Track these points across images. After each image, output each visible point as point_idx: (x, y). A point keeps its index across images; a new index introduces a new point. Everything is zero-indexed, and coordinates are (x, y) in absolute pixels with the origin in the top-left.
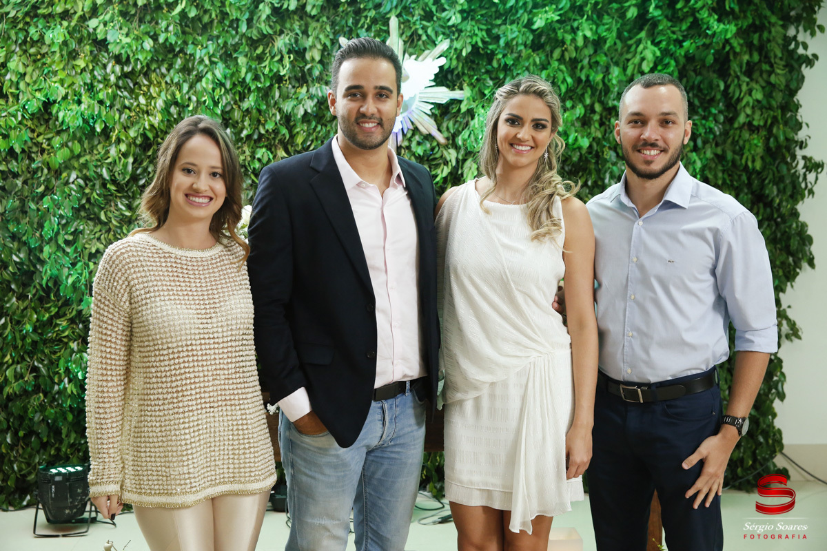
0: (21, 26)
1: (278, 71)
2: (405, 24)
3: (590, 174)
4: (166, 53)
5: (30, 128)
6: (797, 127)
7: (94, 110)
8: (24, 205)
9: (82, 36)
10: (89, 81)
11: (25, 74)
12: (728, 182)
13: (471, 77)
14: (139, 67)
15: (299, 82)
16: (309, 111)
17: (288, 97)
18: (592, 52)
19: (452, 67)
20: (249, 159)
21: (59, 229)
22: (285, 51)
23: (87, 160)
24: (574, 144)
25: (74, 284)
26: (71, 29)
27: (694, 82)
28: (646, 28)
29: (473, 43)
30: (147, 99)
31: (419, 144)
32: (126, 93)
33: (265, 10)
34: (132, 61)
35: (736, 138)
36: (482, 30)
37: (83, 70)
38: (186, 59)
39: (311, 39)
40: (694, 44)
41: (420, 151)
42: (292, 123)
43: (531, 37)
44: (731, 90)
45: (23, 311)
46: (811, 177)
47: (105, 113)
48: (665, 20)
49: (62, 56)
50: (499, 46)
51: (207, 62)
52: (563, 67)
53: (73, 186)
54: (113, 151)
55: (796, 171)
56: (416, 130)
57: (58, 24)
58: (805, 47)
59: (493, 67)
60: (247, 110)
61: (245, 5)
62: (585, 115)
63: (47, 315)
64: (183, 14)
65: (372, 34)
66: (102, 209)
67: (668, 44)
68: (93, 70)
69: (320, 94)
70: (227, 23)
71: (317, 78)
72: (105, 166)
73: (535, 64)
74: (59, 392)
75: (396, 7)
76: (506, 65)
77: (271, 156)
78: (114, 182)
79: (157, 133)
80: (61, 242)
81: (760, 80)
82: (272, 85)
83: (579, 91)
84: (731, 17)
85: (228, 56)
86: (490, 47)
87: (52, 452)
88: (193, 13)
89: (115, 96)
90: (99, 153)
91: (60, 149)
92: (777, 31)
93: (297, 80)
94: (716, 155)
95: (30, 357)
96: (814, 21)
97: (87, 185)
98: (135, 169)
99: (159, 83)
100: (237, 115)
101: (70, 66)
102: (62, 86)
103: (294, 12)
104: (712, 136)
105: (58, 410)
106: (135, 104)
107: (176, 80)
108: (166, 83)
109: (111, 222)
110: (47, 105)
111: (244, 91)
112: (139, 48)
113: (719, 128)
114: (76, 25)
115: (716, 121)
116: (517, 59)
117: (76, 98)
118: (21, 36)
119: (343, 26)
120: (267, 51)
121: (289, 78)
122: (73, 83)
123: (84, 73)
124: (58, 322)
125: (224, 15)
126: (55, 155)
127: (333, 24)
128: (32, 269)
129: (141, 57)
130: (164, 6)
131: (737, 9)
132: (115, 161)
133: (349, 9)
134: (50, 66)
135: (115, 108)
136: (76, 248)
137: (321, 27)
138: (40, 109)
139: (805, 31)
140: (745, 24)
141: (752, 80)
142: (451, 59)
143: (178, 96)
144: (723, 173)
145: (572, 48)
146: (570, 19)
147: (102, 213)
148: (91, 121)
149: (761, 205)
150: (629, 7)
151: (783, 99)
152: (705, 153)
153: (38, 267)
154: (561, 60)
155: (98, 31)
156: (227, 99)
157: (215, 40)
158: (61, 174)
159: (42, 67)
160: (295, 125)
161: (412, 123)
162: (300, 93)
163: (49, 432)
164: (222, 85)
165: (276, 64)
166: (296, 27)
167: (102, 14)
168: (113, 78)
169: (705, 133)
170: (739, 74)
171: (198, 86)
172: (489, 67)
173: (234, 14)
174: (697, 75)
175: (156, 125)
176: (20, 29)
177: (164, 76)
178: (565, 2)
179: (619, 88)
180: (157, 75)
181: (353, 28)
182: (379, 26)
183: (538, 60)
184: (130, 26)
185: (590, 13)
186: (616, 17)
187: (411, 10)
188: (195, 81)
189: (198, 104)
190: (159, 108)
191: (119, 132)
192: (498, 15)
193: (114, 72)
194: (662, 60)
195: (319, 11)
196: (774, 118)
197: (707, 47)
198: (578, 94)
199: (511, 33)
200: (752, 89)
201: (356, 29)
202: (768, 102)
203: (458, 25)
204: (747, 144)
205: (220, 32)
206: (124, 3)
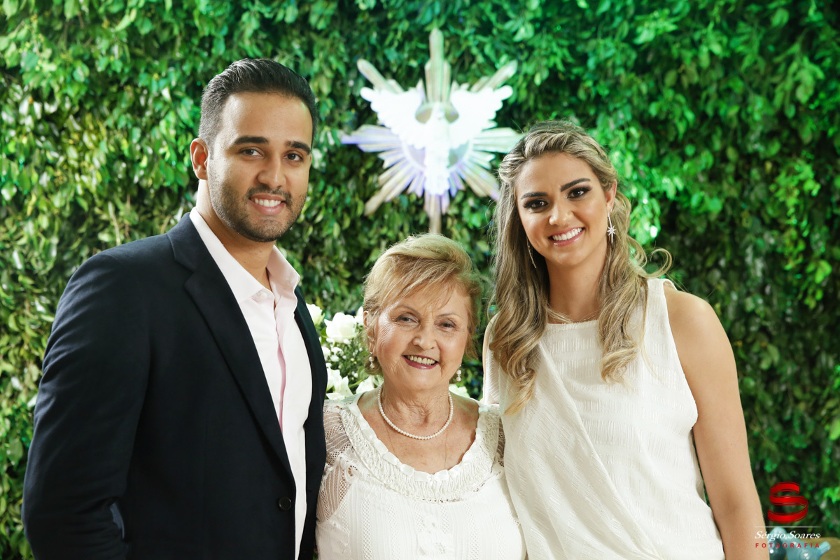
2: (453, 42)
3: (723, 250)
4: (108, 85)
14: (67, 106)
16: (316, 166)
18: (721, 74)
19: (520, 101)
24: (698, 208)
28: (801, 38)
29: (551, 64)
30: (79, 152)
31: (473, 210)
32: (49, 144)
33: (250, 24)
34: (58, 98)
36: (562, 46)
38: (135, 93)
39: (316, 65)
41: (474, 221)
43: (634, 56)
47: (17, 173)
50: (586, 69)
51: (167, 97)
52: (681, 98)
54: (29, 229)
56: (468, 191)
59: (580, 100)
61: (221, 16)
62: (714, 166)
64: (132, 29)
65: (406, 55)
66: (12, 312)
67: (834, 61)
69: (332, 142)
70: (196, 41)
71: (326, 119)
72: (16, 250)
73: (640, 93)
75: (439, 17)
76: (598, 96)
78: (29, 272)
79: (94, 200)
83: (704, 131)
86: (576, 71)
88: (145, 29)
89: (31, 150)
98: (61, 252)
99: (97, 129)
103: (293, 25)
106: (62, 159)
107: (122, 124)
108: (108, 128)
109: (23, 331)
112: (69, 78)
116: (615, 87)
119: (363, 45)
125: (191, 30)
127: (349, 42)
129: (70, 91)
130: (105, 18)
132: (31, 243)
133: (372, 20)
135: (32, 165)
137: (332, 45)
142: (518, 89)
143: (125, 146)
145: (692, 69)
146: (688, 29)
147: (12, 318)
150: (775, 10)
155: (8, 54)
157: (178, 65)
161: (464, 181)
166: (296, 46)
167: (13, 30)
171: (156, 133)
172: (573, 100)
173: (205, 30)
175: (93, 189)
178: (682, 6)
179: (765, 126)
180: (94, 117)
181: (379, 47)
182: (415, 43)
183: (644, 89)
184: (55, 48)
185: (718, 19)
186: (756, 25)
187: (461, 20)
188: (150, 124)
189: (155, 158)
190: (97, 164)
191: (38, 199)
192: (586, 25)
193: (31, 112)
194: (825, 85)
195: (328, 23)
198: (702, 136)
199: (605, 51)
201: (382, 48)
203: (529, 40)
205: (185, 55)
206: (47, 13)
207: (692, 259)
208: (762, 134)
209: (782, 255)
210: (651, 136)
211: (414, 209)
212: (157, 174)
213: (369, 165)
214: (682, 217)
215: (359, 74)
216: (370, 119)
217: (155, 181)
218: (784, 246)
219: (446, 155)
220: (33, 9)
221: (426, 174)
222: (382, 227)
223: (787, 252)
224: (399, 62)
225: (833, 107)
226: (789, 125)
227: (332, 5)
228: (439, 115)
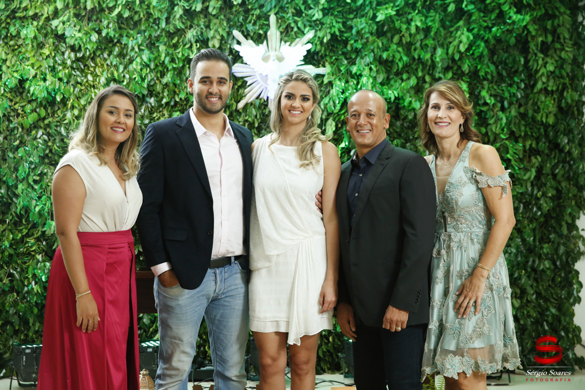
0: (3, 25)
1: (189, 55)
2: (280, 19)
4: (107, 43)
5: (9, 98)
7: (55, 85)
8: (4, 155)
9: (47, 32)
10: (52, 65)
11: (6, 60)
12: (529, 133)
13: (331, 57)
14: (88, 53)
18: (422, 37)
19: (317, 50)
21: (29, 172)
22: (193, 41)
23: (50, 122)
24: (409, 106)
25: (40, 211)
26: (39, 27)
27: (502, 59)
28: (464, 18)
29: (332, 32)
30: (93, 77)
32: (78, 73)
33: (179, 11)
34: (83, 49)
35: (536, 100)
36: (339, 22)
37: (48, 57)
38: (121, 47)
39: (211, 34)
40: (500, 30)
43: (375, 28)
44: (531, 63)
45: (2, 232)
47: (63, 87)
48: (477, 13)
49: (33, 46)
50: (352, 34)
51: (137, 49)
52: (400, 49)
53: (40, 140)
54: (69, 115)
57: (30, 23)
59: (348, 50)
60: (166, 84)
61: (164, 8)
62: (418, 83)
63: (20, 235)
64: (120, 15)
65: (257, 28)
67: (479, 30)
68: (55, 56)
70: (151, 20)
72: (63, 125)
73: (378, 47)
74: (28, 292)
75: (275, 7)
76: (357, 48)
80: (31, 181)
81: (555, 55)
82: (184, 66)
83: (414, 67)
84: (528, 9)
85: (152, 45)
86: (346, 35)
87: (22, 337)
88: (126, 14)
89: (70, 75)
90: (59, 116)
91: (30, 113)
92: (565, 19)
94: (520, 113)
95: (7, 266)
97: (49, 140)
99: (102, 65)
100: (159, 88)
101: (38, 54)
102: (33, 68)
103: (201, 12)
104: (515, 99)
105: (27, 305)
106: (85, 80)
107: (114, 63)
108: (107, 65)
110: (22, 81)
111: (163, 70)
112: (88, 40)
113: (520, 93)
114: (43, 24)
115: (518, 88)
116: (365, 45)
117: (42, 77)
118: (4, 32)
119: (236, 22)
120: (181, 41)
122: (41, 66)
123: (48, 59)
124: (28, 240)
125: (149, 15)
126: (27, 118)
127: (229, 20)
128: (10, 201)
129: (89, 46)
130: (106, 9)
131: (532, 3)
132: (70, 122)
133: (241, 9)
134: (24, 54)
135: (71, 84)
136: (42, 185)
137: (220, 23)
138: (17, 85)
140: (539, 14)
141: (546, 55)
142: (316, 44)
143: (116, 74)
144: (525, 128)
145: (407, 35)
146: (406, 13)
148: (53, 93)
149: (557, 151)
150: (450, 3)
151: (572, 70)
152: (510, 112)
153: (14, 199)
154: (400, 44)
155: (59, 28)
156: (151, 76)
157: (142, 33)
158: (31, 132)
159: (18, 54)
163: (20, 322)
164: (148, 66)
165: (187, 50)
166: (202, 23)
167: (61, 15)
168: (69, 62)
169: (510, 96)
170: (536, 51)
171: (131, 67)
173: (157, 14)
176: (3, 27)
177: (105, 60)
179: (442, 64)
180: (101, 59)
181: (243, 23)
182: (262, 21)
183: (380, 44)
184: (82, 24)
185: (420, 8)
186: (439, 11)
187: (286, 9)
188: (128, 64)
189: (130, 80)
190: (102, 83)
191: (73, 101)
192: (351, 11)
193: (70, 57)
194: (475, 42)
195: (218, 11)
196: (564, 84)
197: (510, 32)
198: (412, 69)
199: (360, 25)
200: (546, 63)
201: (245, 24)
202: (560, 73)
203: (321, 19)
204: (543, 104)
205: (146, 27)
206: (78, 7)
207: (406, 133)
208: (442, 68)
210: (383, 69)
211: (263, 107)
212: (132, 88)
213: (239, 83)
214: (402, 112)
215: (234, 37)
216: (240, 60)
220: (71, 5)
221: (268, 89)
222: (246, 116)
224: (254, 30)
225: (479, 54)
226: (456, 64)
227: (220, 3)
228: (274, 58)
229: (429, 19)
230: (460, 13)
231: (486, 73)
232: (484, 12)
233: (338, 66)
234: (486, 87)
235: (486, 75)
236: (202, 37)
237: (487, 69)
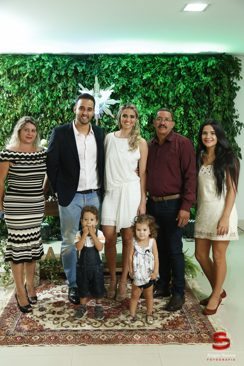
1: (59, 95)
2: (100, 79)
4: (21, 91)
6: (234, 111)
13: (123, 96)
14: (14, 94)
15: (66, 98)
16: (69, 108)
17: (62, 103)
18: (163, 87)
19: (116, 92)
20: (49, 124)
22: (61, 88)
27: (198, 96)
28: (181, 78)
29: (123, 84)
30: (16, 105)
31: (105, 118)
32: (10, 103)
33: (54, 75)
34: (12, 92)
35: (213, 115)
36: (126, 80)
38: (29, 91)
39: (69, 84)
40: (197, 84)
41: (106, 120)
42: (63, 112)
43: (142, 82)
44: (211, 99)
46: (239, 128)
47: (3, 110)
48: (187, 76)
50: (132, 85)
51: (36, 92)
52: (153, 92)
54: (6, 122)
55: (234, 126)
56: (104, 114)
58: (236, 84)
60: (49, 108)
61: (48, 73)
64: (28, 77)
65: (89, 82)
66: (2, 141)
67: (188, 84)
69: (72, 102)
70: (42, 79)
71: (71, 97)
72: (3, 127)
75: (97, 73)
76: (134, 92)
77: (57, 123)
78: (6, 132)
79: (20, 116)
81: (221, 95)
82: (57, 100)
83: (159, 100)
84: (209, 75)
85: (42, 90)
86: (129, 86)
88: (31, 77)
89: (6, 104)
90: (1, 123)
92: (226, 79)
93: (65, 97)
96: (239, 75)
98: (12, 128)
99: (20, 99)
100: (45, 109)
103: (64, 76)
104: (204, 114)
106: (13, 106)
107: (26, 98)
108: (23, 99)
111: (48, 102)
112: (14, 89)
113: (206, 112)
115: (205, 109)
116: (138, 90)
119: (80, 80)
120: (55, 88)
121: (62, 97)
125: (41, 77)
127: (76, 79)
129: (14, 91)
130: (22, 75)
131: (211, 72)
132: (6, 125)
133: (82, 74)
135: (6, 108)
137: (73, 80)
139: (236, 79)
140: (214, 77)
141: (217, 95)
142: (116, 90)
143: (26, 104)
145: (156, 86)
146: (156, 76)
147: (2, 142)
150: (175, 72)
151: (229, 102)
152: (202, 120)
155: (1, 83)
156: (42, 104)
157: (38, 85)
160: (64, 112)
161: (103, 111)
162: (66, 102)
164: (41, 100)
165: (58, 93)
166: (65, 80)
167: (2, 78)
168: (5, 98)
169: (202, 113)
170: (213, 93)
171: (33, 100)
172: (129, 92)
174: (199, 94)
175: (19, 113)
179: (172, 99)
180: (20, 97)
182: (92, 80)
183: (144, 90)
184: (11, 82)
185: (162, 74)
186: (171, 75)
187: (102, 74)
188: (32, 98)
189: (33, 106)
190: (20, 108)
191: (8, 116)
192: (131, 75)
193: (6, 96)
194: (186, 89)
195: (72, 75)
196: (225, 108)
197: (201, 84)
198: (159, 101)
199: (136, 81)
200: (217, 99)
201: (84, 81)
202: (223, 103)
203: (118, 79)
204: (216, 117)
205: (40, 83)
206: (9, 74)
208: (172, 101)
209: (177, 128)
210: (146, 101)
212: (33, 110)
215: (79, 87)
217: (33, 111)
218: (177, 127)
219: (99, 105)
220: (6, 73)
223: (178, 128)
224: (88, 84)
225: (188, 94)
226: (178, 99)
227: (73, 71)
228: (97, 96)
229: (166, 79)
230: (180, 76)
231: (191, 103)
232: (190, 76)
233: (125, 99)
234: (191, 109)
235: (191, 104)
236: (65, 87)
237: (192, 101)
